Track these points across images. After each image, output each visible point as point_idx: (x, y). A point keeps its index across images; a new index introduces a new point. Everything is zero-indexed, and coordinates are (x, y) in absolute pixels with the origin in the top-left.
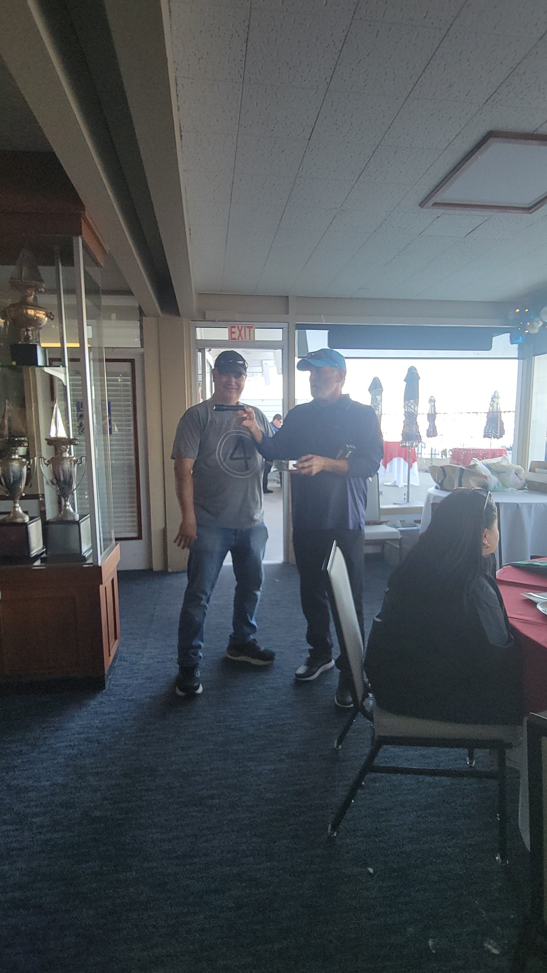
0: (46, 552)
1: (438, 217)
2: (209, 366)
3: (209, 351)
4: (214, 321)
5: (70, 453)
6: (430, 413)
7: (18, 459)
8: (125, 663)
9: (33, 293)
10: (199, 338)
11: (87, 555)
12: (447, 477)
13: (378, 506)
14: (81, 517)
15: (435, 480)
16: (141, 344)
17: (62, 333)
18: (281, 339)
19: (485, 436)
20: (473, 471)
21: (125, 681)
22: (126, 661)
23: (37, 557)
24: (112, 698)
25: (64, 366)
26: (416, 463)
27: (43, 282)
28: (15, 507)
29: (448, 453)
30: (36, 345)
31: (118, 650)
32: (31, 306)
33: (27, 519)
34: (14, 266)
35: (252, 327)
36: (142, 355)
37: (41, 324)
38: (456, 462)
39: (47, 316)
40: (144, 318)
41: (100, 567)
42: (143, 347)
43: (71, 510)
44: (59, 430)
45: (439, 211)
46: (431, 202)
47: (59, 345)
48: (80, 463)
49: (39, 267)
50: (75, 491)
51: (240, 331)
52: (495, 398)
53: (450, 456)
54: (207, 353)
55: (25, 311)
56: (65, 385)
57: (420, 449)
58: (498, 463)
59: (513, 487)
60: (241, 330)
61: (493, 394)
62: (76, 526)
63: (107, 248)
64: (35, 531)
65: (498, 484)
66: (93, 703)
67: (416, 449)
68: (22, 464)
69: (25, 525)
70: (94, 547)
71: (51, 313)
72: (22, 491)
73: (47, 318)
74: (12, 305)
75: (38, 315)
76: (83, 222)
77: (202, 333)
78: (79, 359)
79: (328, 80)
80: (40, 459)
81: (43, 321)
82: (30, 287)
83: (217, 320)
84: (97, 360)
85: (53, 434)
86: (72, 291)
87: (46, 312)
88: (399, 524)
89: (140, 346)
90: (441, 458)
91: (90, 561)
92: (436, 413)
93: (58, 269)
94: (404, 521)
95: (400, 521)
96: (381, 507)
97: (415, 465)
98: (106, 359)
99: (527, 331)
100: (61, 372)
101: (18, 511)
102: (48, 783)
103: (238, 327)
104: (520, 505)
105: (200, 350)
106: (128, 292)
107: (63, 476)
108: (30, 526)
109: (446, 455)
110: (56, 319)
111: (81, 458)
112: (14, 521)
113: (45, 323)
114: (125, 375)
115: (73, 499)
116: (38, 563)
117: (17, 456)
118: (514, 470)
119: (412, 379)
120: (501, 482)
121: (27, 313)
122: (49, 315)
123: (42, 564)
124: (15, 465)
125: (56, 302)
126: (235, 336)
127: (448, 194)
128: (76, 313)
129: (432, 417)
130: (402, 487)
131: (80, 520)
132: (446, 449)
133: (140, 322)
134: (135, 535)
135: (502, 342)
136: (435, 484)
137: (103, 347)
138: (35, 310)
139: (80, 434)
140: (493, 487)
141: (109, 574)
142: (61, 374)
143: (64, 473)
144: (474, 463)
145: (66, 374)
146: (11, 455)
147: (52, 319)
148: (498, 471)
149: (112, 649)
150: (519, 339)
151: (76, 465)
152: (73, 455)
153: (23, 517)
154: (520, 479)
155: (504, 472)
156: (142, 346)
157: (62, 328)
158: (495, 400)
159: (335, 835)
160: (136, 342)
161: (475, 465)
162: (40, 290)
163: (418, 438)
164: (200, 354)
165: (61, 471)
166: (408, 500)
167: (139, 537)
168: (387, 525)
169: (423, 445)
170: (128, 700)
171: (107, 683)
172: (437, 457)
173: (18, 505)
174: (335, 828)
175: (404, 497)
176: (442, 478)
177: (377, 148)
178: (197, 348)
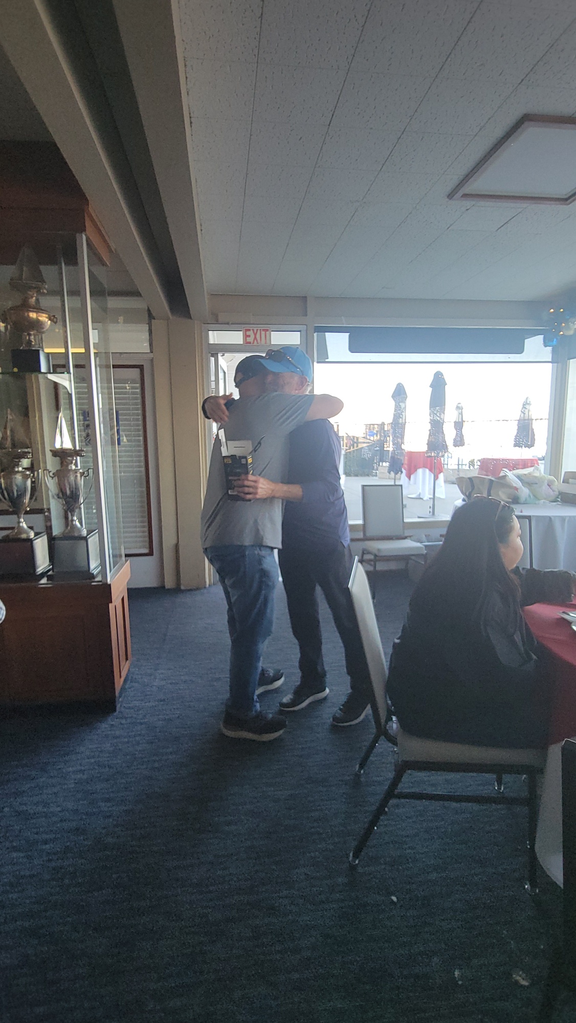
0: (52, 569)
1: (467, 210)
2: (222, 372)
3: (222, 356)
4: (228, 324)
5: (76, 465)
6: (457, 421)
7: (21, 472)
8: (136, 684)
9: (35, 295)
10: (211, 342)
11: (95, 572)
12: (476, 487)
13: (401, 518)
14: (89, 532)
15: (462, 492)
16: (150, 349)
17: (66, 337)
18: (299, 343)
19: (515, 445)
20: (502, 482)
21: (137, 703)
22: (138, 682)
23: (43, 575)
24: (124, 721)
25: (69, 372)
26: (442, 473)
27: (45, 282)
28: (19, 522)
29: (476, 464)
30: (38, 351)
31: (129, 670)
32: (33, 308)
33: (32, 535)
34: (14, 267)
35: (267, 330)
36: (152, 360)
37: (43, 328)
38: (485, 473)
39: (50, 319)
40: (153, 321)
41: (110, 585)
42: (152, 352)
43: (78, 525)
44: (64, 441)
45: (468, 203)
46: (461, 193)
47: (63, 350)
48: (87, 476)
49: (42, 267)
50: (82, 505)
51: (255, 335)
52: (526, 404)
53: (478, 467)
54: (220, 358)
55: (26, 314)
56: (70, 392)
57: (446, 460)
58: (530, 474)
59: (545, 499)
60: (256, 333)
61: (524, 400)
62: (83, 542)
63: (113, 246)
64: (41, 547)
65: (529, 496)
66: (104, 726)
67: (442, 459)
68: (25, 477)
69: (30, 541)
70: (103, 564)
71: (54, 316)
72: (27, 505)
73: (49, 322)
74: (11, 309)
75: (40, 318)
76: (87, 218)
77: (215, 337)
78: (84, 365)
79: (350, 60)
80: (45, 471)
81: (46, 324)
82: (30, 288)
83: (230, 323)
84: (104, 367)
85: (58, 445)
86: (76, 292)
87: (49, 315)
88: (424, 538)
89: (149, 351)
90: (468, 469)
91: (99, 578)
92: (463, 421)
93: (61, 268)
94: (429, 535)
95: (426, 536)
96: (406, 520)
97: (441, 476)
98: (113, 365)
99: (562, 333)
100: (66, 380)
101: (23, 527)
102: (59, 809)
103: (253, 330)
104: (553, 518)
105: (213, 355)
106: (136, 294)
107: (70, 489)
108: (35, 542)
109: (473, 466)
110: (60, 323)
111: (88, 471)
112: (19, 536)
113: (48, 327)
114: (133, 382)
115: (81, 514)
116: (44, 581)
117: (20, 469)
118: (546, 481)
119: (438, 384)
120: (534, 496)
121: (28, 315)
122: (52, 318)
123: (50, 582)
124: (19, 477)
125: (59, 304)
126: (250, 339)
127: (479, 184)
128: (80, 315)
129: (459, 425)
130: (427, 500)
131: (87, 535)
132: (474, 460)
133: (149, 327)
134: (146, 551)
135: (535, 345)
136: (463, 496)
137: (109, 353)
138: (37, 312)
139: (87, 445)
140: (524, 499)
141: (119, 592)
142: (65, 381)
143: (70, 485)
144: (504, 474)
145: (71, 381)
146: (14, 467)
147: (56, 323)
148: (529, 482)
149: (122, 670)
150: (553, 341)
151: (83, 477)
152: (79, 467)
153: (27, 533)
154: (553, 491)
155: (537, 484)
157: (66, 332)
158: (527, 406)
159: (357, 862)
160: (145, 347)
161: (506, 476)
162: (42, 291)
163: (445, 448)
164: (213, 359)
165: (67, 484)
166: (433, 514)
167: (151, 554)
168: (412, 540)
169: (450, 455)
170: (141, 724)
171: (118, 706)
172: (464, 467)
173: (22, 520)
174: (356, 856)
175: (429, 510)
176: (470, 490)
177: (403, 133)
178: (210, 353)
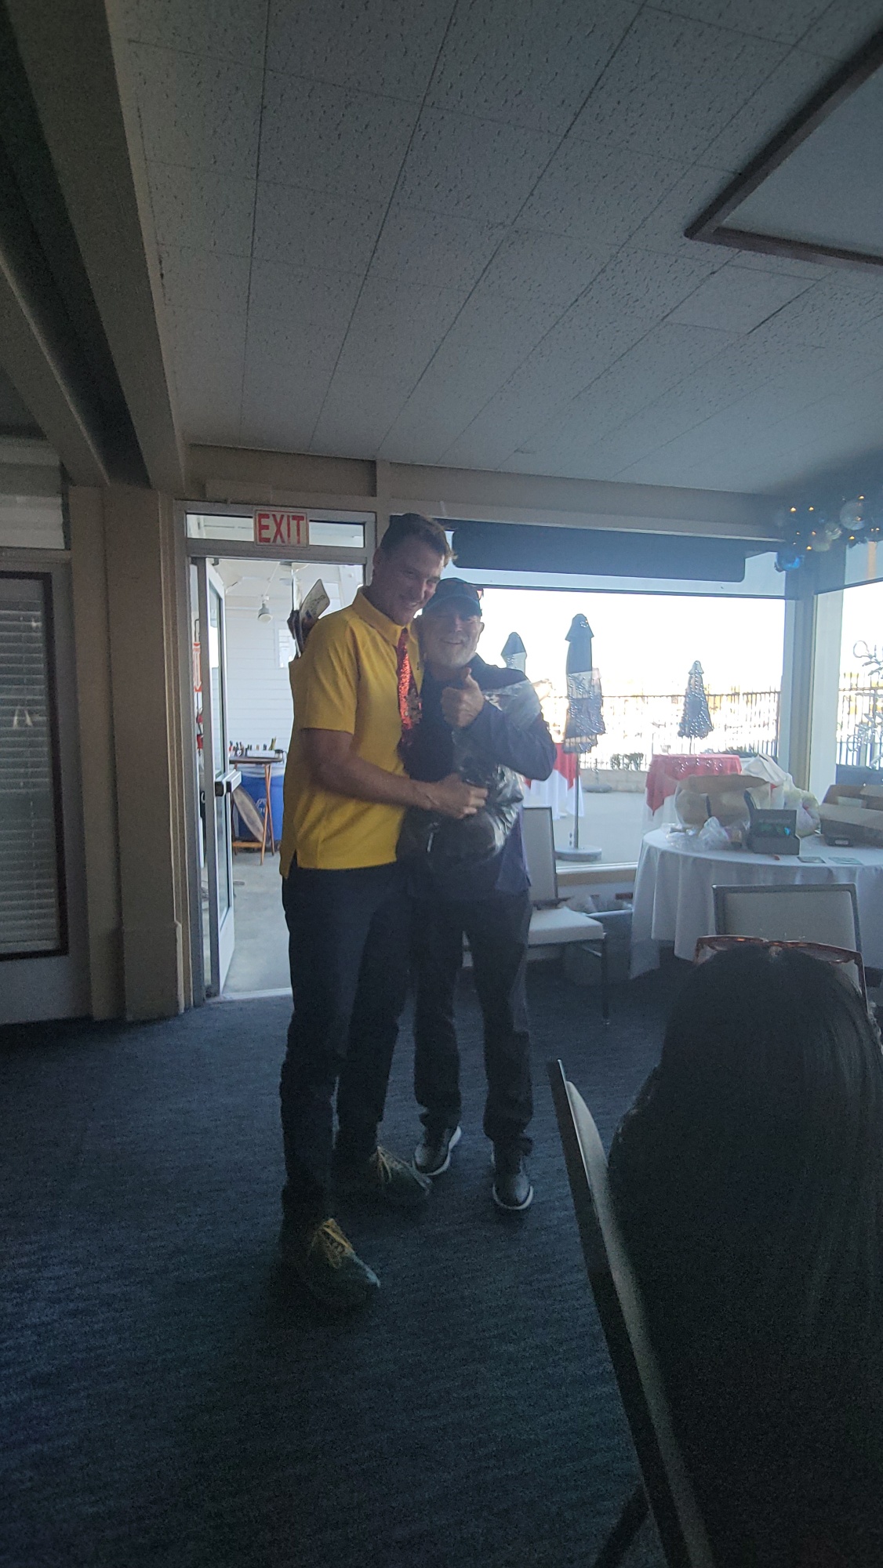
1: (712, 273)
2: (214, 595)
3: (213, 563)
4: (225, 502)
10: (192, 534)
13: (552, 868)
16: (66, 543)
18: (361, 545)
35: (302, 518)
36: (68, 565)
40: (71, 488)
42: (69, 550)
51: (279, 525)
54: (209, 567)
60: (281, 521)
77: (198, 527)
83: (229, 500)
88: (590, 903)
89: (63, 548)
94: (598, 896)
95: (592, 896)
96: (559, 870)
99: (809, 548)
103: (274, 516)
105: (194, 561)
106: (32, 432)
114: (30, 606)
118: (801, 800)
119: (580, 635)
126: (269, 534)
133: (64, 499)
135: (761, 566)
156: (68, 547)
160: (53, 539)
164: (193, 569)
167: (62, 950)
168: (571, 908)
178: (188, 556)
